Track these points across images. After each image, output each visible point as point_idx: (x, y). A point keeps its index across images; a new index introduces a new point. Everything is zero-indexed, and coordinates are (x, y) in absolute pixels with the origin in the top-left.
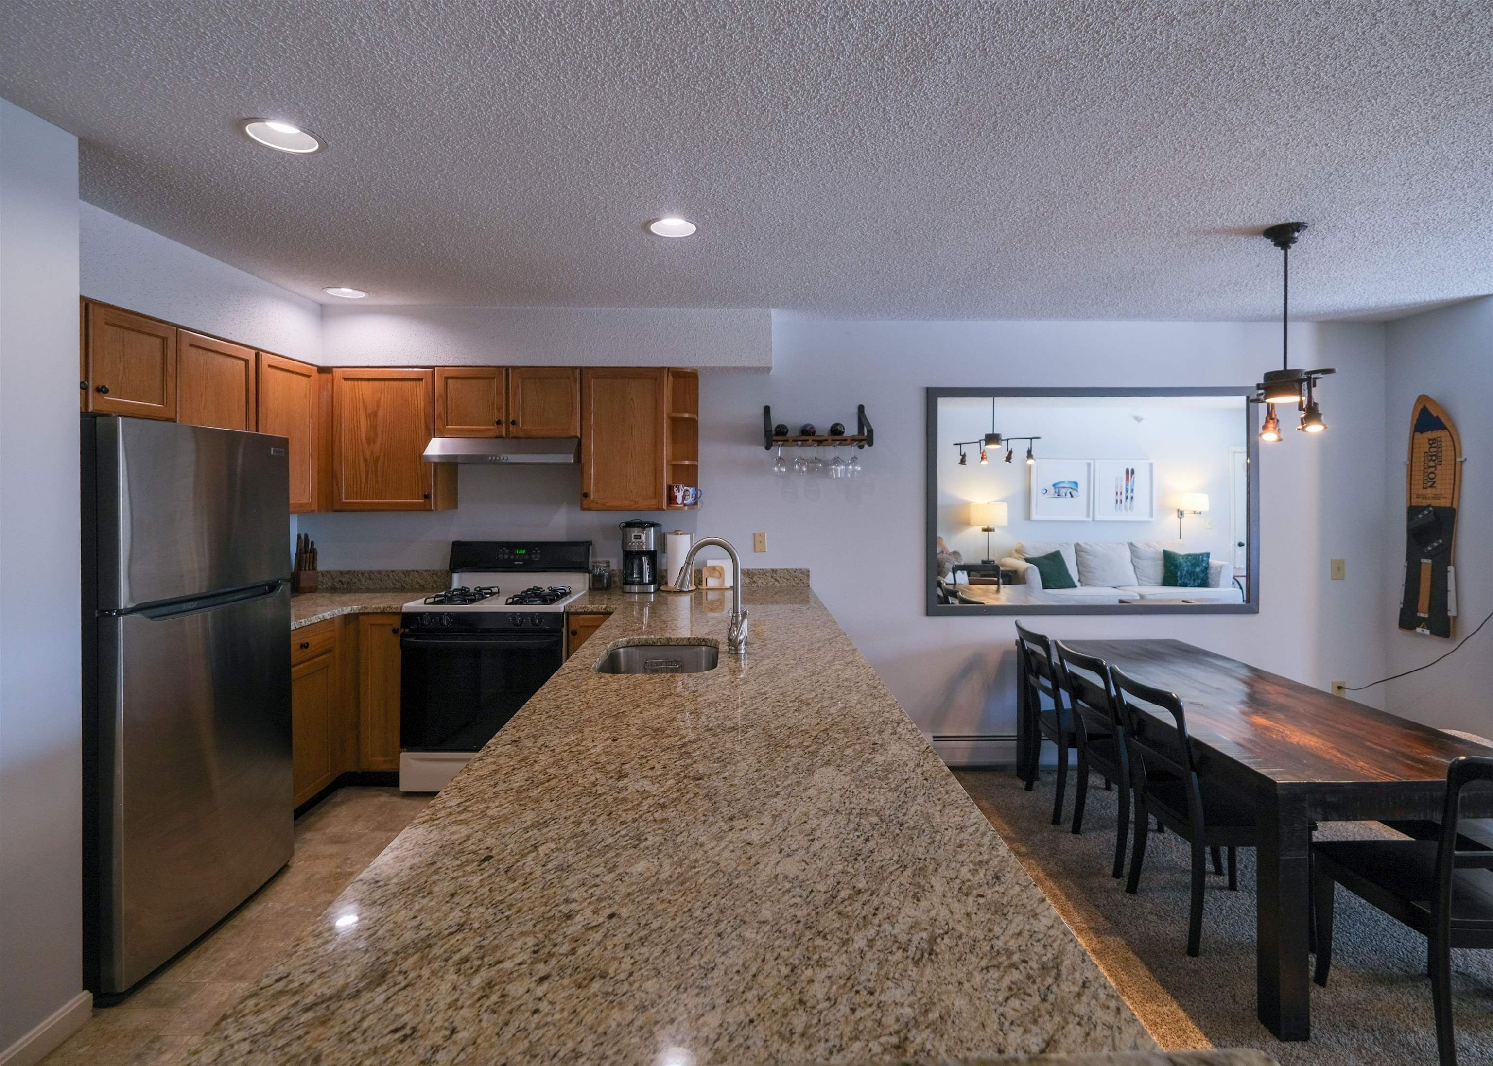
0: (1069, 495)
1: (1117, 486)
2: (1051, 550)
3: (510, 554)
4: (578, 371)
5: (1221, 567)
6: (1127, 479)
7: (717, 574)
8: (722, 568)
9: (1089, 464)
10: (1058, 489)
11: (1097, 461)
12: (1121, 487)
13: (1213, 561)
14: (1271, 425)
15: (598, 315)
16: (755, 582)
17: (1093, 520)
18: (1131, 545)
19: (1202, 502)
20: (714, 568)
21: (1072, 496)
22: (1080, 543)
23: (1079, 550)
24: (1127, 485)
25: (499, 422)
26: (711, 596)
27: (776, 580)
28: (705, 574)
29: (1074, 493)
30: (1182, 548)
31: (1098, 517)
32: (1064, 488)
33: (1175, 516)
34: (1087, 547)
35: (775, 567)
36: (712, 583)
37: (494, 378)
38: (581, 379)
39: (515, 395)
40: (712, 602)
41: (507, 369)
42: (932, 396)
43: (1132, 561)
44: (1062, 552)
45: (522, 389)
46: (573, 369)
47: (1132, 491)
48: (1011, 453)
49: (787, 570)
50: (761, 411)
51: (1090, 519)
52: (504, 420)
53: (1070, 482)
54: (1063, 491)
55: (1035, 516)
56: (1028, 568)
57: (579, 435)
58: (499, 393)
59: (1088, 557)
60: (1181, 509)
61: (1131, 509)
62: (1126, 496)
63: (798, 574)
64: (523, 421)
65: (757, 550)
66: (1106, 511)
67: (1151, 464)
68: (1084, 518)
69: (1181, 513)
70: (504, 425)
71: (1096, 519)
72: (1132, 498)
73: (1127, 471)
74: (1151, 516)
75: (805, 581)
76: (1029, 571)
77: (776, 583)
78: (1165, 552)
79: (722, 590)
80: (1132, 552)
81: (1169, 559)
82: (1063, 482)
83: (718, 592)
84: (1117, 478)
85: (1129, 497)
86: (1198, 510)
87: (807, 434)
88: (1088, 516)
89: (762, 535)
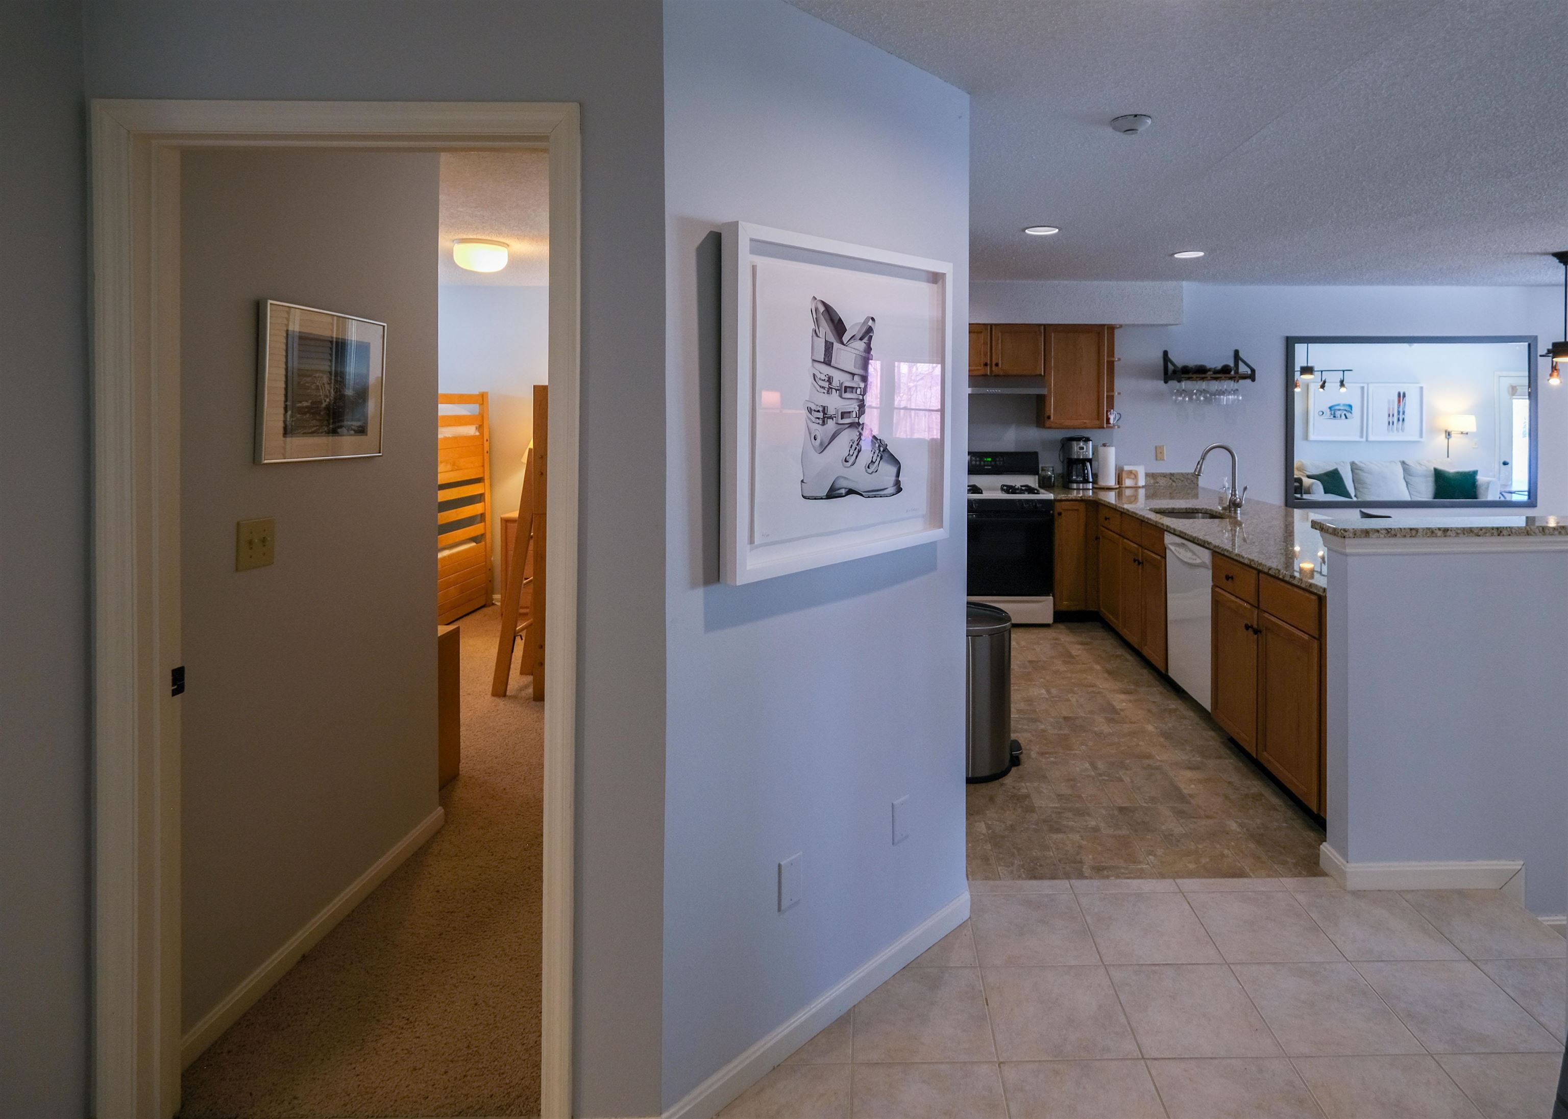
0: (1343, 417)
1: (1389, 409)
2: (1331, 468)
3: (980, 461)
4: (1042, 327)
5: (1488, 483)
6: (1399, 401)
7: (1133, 476)
8: (1137, 472)
9: (1363, 388)
10: (1334, 411)
11: (1370, 385)
12: (1393, 409)
13: (1481, 478)
14: (1555, 374)
15: (1057, 286)
16: (1157, 483)
17: (1367, 440)
18: (1403, 463)
19: (1470, 424)
20: (1131, 472)
21: (1346, 418)
22: (1357, 462)
23: (1354, 468)
24: (1399, 407)
25: (986, 365)
26: (1128, 492)
27: (1173, 481)
28: (1124, 475)
29: (1348, 415)
30: (1451, 467)
31: (1371, 438)
32: (1339, 410)
33: (1443, 436)
34: (1363, 465)
35: (1172, 472)
36: (1128, 482)
37: (981, 332)
38: (1045, 332)
39: (997, 344)
40: (1129, 497)
41: (991, 325)
42: (1290, 343)
43: (1404, 478)
44: (1339, 470)
45: (1002, 341)
46: (1040, 325)
47: (1404, 413)
48: (1325, 382)
49: (1182, 474)
50: (1161, 355)
51: (1364, 439)
52: (989, 363)
53: (1344, 405)
54: (1338, 413)
55: (1312, 437)
56: (1312, 484)
57: (1043, 374)
58: (985, 343)
59: (1365, 474)
60: (1449, 430)
61: (1403, 430)
62: (1398, 418)
63: (1189, 476)
64: (1002, 363)
65: (1158, 458)
66: (1379, 431)
67: (1422, 388)
68: (1358, 439)
69: (1448, 434)
70: (989, 367)
71: (1369, 440)
72: (1403, 420)
73: (1399, 394)
74: (1421, 436)
75: (1195, 482)
76: (1314, 487)
77: (1174, 484)
78: (1435, 470)
79: (1136, 488)
80: (1404, 470)
81: (1439, 476)
82: (1338, 405)
83: (1134, 489)
84: (1389, 402)
85: (1401, 419)
86: (1465, 431)
87: (1200, 372)
88: (1362, 436)
89: (1162, 447)
